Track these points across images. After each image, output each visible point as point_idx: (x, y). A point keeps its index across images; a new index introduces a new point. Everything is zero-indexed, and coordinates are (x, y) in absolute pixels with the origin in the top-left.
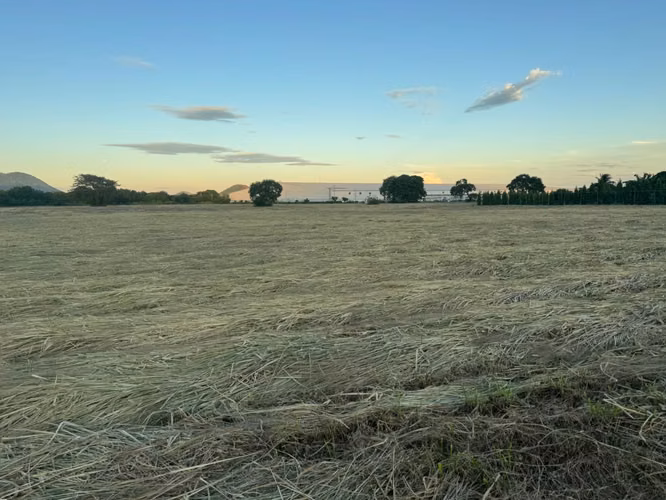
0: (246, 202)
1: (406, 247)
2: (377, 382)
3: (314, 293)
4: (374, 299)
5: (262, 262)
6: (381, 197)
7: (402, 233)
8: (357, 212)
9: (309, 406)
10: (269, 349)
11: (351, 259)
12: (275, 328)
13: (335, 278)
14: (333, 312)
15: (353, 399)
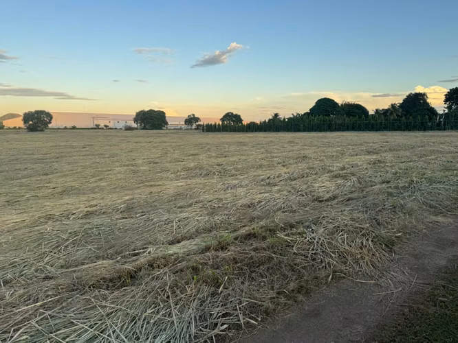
0: (19, 128)
1: (157, 160)
2: (150, 243)
3: (94, 193)
4: (141, 194)
5: (47, 174)
6: (134, 125)
7: (154, 150)
8: (117, 136)
9: (106, 262)
10: (69, 231)
11: (119, 168)
12: (69, 219)
13: (109, 183)
14: (111, 205)
15: (135, 255)
